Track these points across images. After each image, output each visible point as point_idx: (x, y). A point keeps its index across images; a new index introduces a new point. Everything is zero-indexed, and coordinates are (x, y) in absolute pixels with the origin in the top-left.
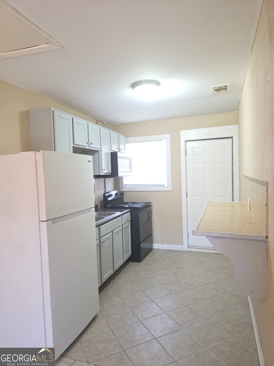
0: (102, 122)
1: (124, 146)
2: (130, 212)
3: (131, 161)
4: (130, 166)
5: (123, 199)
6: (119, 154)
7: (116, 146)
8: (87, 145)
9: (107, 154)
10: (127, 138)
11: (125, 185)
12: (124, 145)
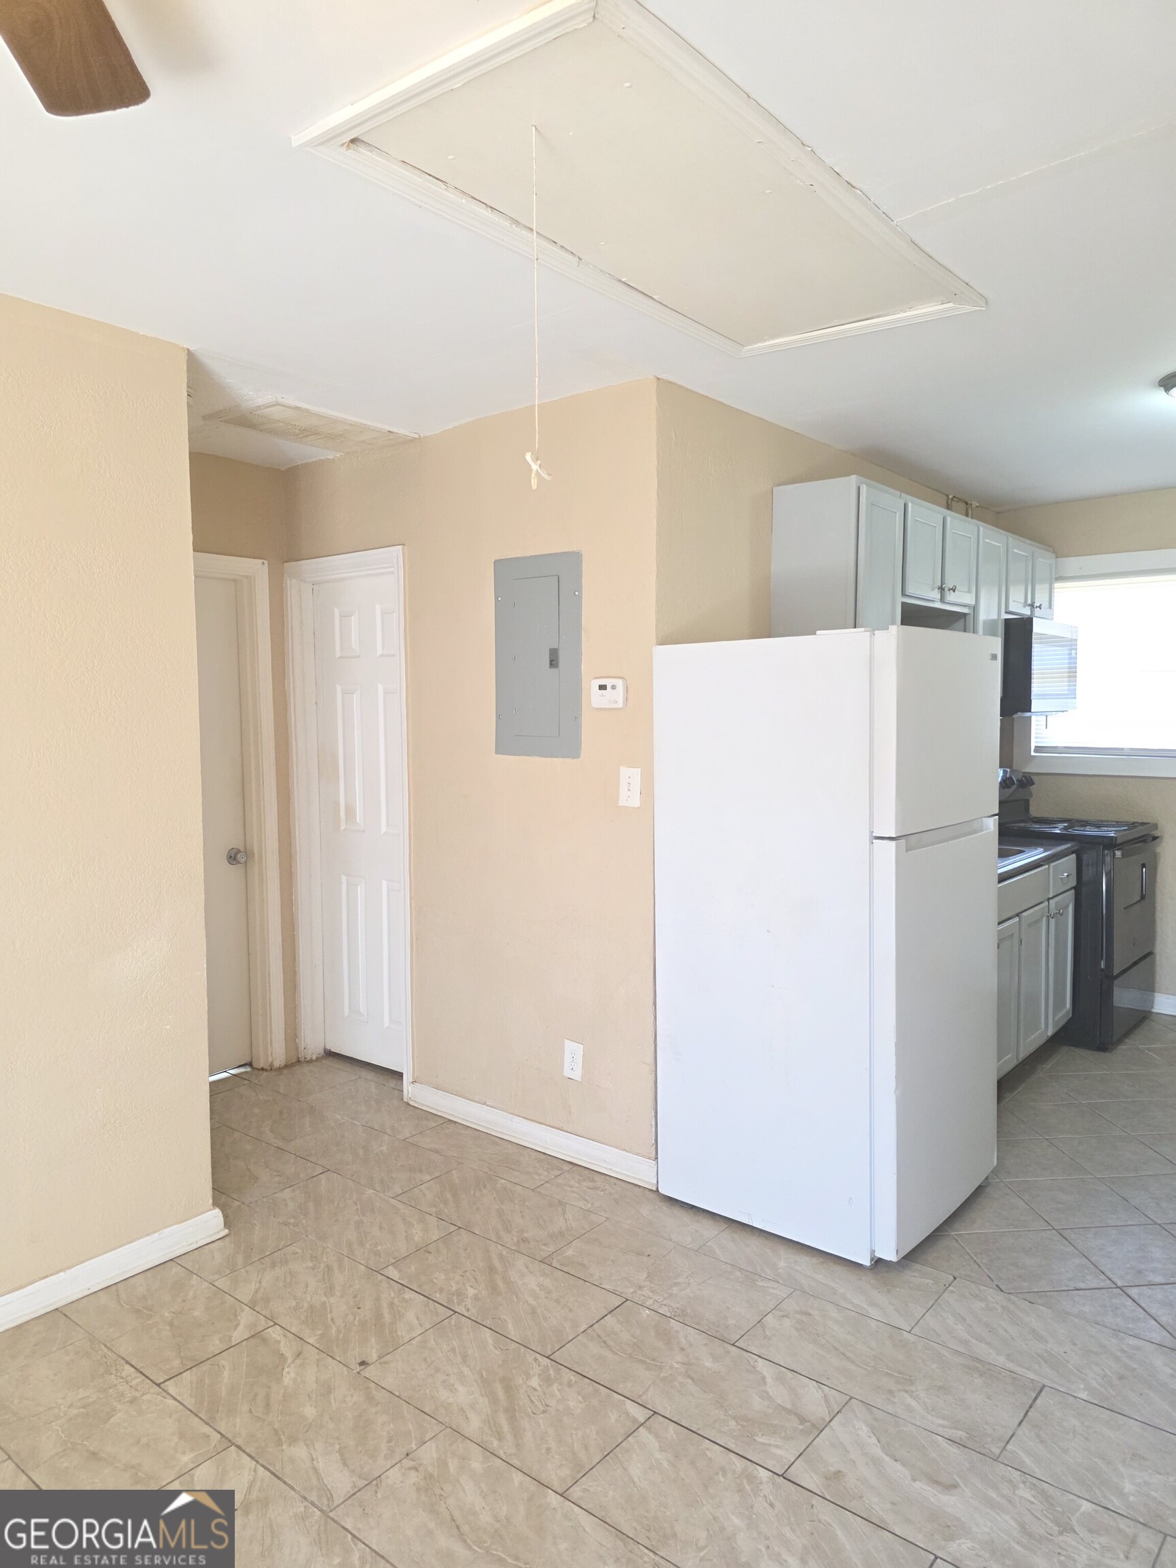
0: (967, 503)
1: (1048, 591)
2: (1074, 855)
3: (1073, 652)
4: (1072, 673)
5: (1027, 802)
6: (1038, 627)
7: (1023, 592)
8: (936, 595)
9: (994, 622)
10: (1060, 560)
11: (1038, 749)
12: (1047, 586)
